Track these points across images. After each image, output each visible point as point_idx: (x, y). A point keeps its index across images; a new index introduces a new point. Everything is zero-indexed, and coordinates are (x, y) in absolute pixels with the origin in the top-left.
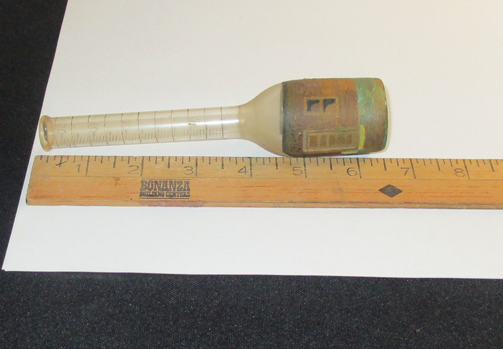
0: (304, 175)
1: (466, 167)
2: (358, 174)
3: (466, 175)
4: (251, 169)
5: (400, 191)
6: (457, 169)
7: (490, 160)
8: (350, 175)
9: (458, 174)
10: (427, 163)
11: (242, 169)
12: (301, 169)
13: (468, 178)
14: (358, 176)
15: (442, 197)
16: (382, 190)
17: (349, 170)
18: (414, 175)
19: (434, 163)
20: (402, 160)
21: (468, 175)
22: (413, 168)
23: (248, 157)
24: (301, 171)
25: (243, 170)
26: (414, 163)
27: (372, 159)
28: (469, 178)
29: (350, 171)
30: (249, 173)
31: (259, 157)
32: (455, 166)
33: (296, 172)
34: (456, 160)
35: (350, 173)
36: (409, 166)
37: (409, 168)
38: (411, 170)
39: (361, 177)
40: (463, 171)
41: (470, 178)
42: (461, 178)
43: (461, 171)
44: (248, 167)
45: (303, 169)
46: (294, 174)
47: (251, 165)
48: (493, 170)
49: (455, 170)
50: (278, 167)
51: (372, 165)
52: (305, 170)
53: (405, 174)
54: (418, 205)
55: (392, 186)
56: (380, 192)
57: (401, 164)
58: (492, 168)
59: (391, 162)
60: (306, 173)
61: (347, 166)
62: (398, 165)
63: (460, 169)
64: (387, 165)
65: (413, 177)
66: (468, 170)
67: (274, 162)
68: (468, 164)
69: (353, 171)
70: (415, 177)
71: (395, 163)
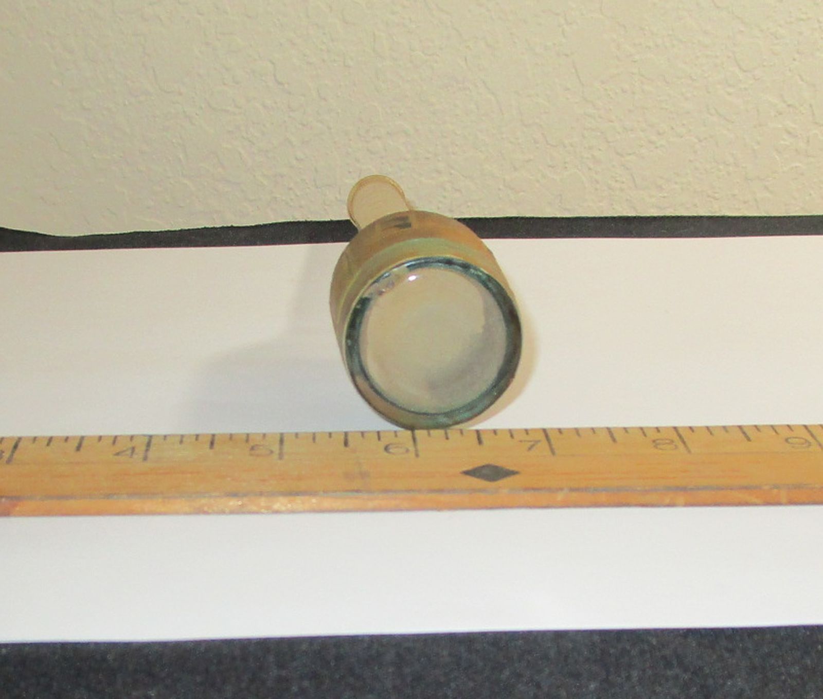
0: (276, 456)
1: (680, 437)
2: (411, 451)
3: (681, 446)
4: (147, 451)
5: (512, 473)
6: (658, 440)
7: (740, 427)
8: (392, 454)
9: (659, 447)
10: (582, 433)
11: (124, 451)
12: (270, 448)
13: (683, 452)
14: (411, 455)
15: (620, 479)
16: (470, 473)
17: (391, 446)
18: (552, 450)
19: (603, 434)
20: (524, 432)
21: (687, 448)
22: (548, 441)
23: (144, 436)
24: (269, 450)
25: (128, 453)
26: (553, 435)
27: (448, 431)
28: (689, 451)
29: (391, 448)
31: (170, 435)
32: (655, 435)
33: (257, 452)
35: (391, 450)
37: (539, 441)
38: (544, 443)
39: (417, 456)
40: (672, 441)
41: (694, 451)
42: (669, 452)
43: (668, 442)
44: (140, 449)
45: (276, 448)
46: (251, 455)
47: (149, 444)
48: (749, 439)
49: (654, 441)
50: (215, 445)
51: (447, 438)
52: (281, 449)
53: (530, 449)
54: (560, 496)
55: (495, 466)
56: (463, 475)
57: (521, 436)
58: (747, 436)
59: (495, 434)
60: (281, 453)
61: (385, 442)
62: (512, 437)
63: (666, 439)
64: (484, 437)
65: (548, 453)
66: (687, 441)
67: (206, 439)
68: (685, 433)
69: (401, 447)
70: (554, 453)
71: (504, 435)
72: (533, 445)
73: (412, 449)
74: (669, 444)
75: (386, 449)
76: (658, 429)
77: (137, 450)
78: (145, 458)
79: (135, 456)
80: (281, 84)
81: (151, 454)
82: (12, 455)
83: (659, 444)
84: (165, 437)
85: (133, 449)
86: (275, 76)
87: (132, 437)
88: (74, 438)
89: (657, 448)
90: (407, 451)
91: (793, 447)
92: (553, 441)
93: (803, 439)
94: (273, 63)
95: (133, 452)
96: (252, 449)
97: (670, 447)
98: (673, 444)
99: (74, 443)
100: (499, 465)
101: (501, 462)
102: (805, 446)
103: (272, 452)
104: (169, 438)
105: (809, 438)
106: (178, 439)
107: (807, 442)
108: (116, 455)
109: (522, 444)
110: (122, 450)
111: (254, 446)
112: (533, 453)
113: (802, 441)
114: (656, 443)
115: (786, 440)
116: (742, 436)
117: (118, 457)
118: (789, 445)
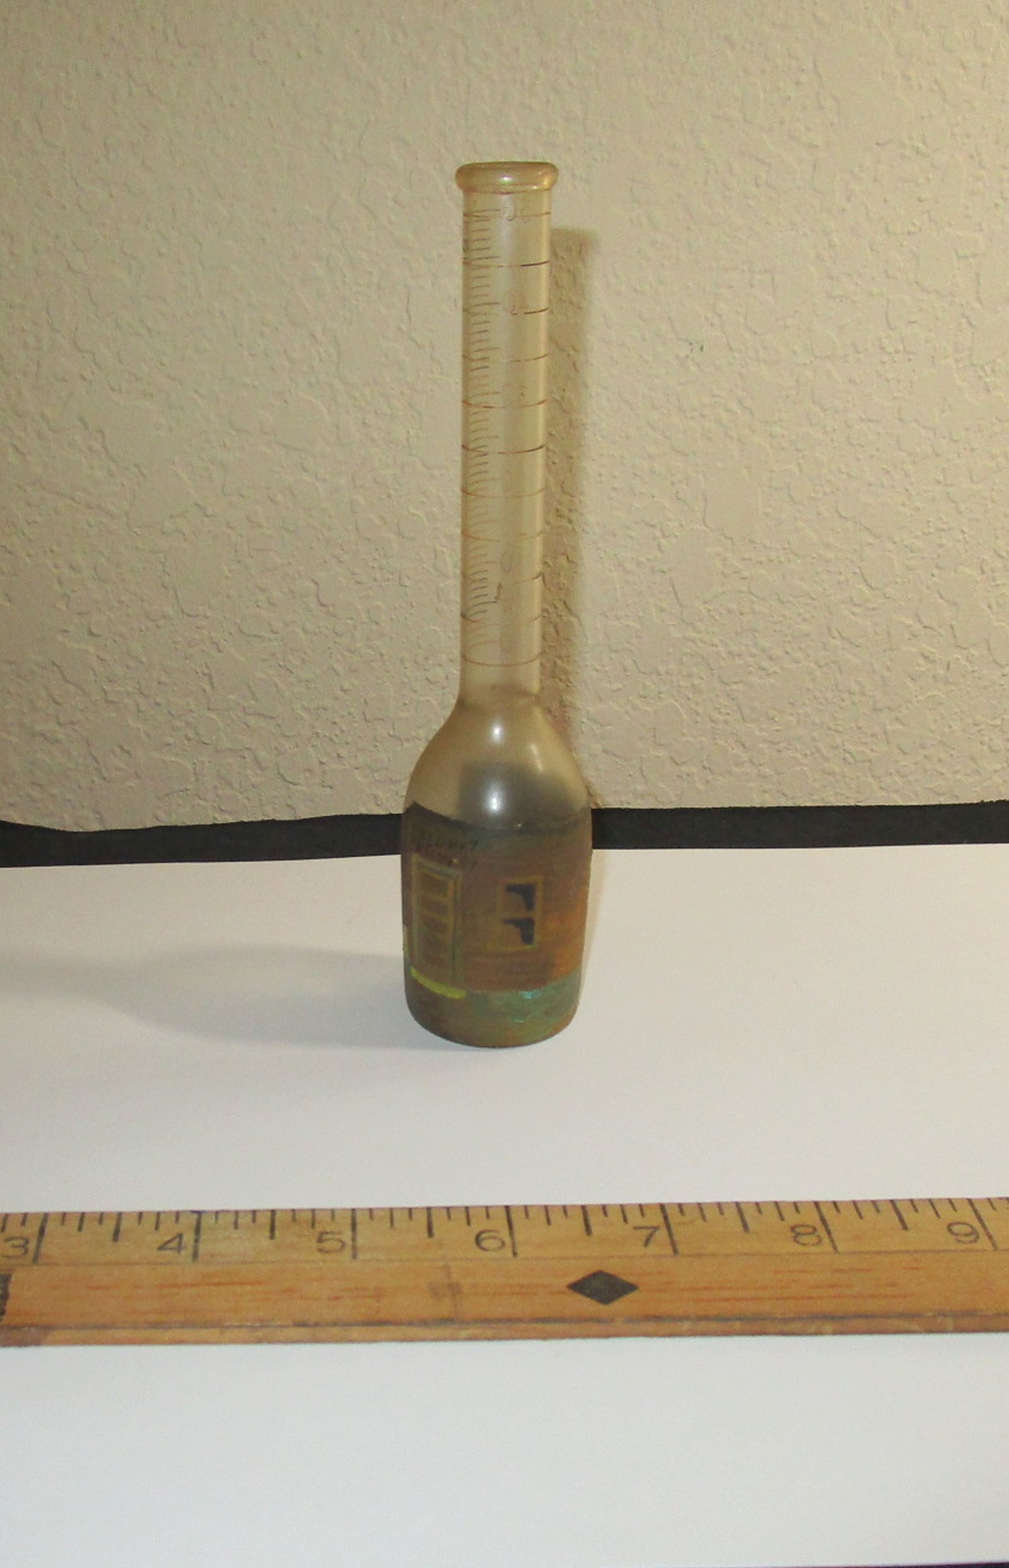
0: (348, 1252)
1: (823, 1220)
2: (506, 1245)
3: (826, 1240)
4: (196, 1241)
5: (629, 1288)
6: (799, 1226)
7: (893, 1202)
8: (483, 1249)
9: (802, 1239)
10: (707, 1213)
11: (169, 1242)
12: (340, 1237)
13: (831, 1249)
14: (508, 1253)
15: (756, 1299)
16: (578, 1287)
17: (483, 1235)
18: (673, 1244)
19: (731, 1214)
20: (638, 1209)
21: (832, 1241)
22: (668, 1226)
23: (194, 1212)
24: (340, 1241)
25: (174, 1244)
26: (673, 1215)
27: (549, 1209)
28: (835, 1248)
29: (485, 1239)
30: (189, 1251)
31: (223, 1211)
32: (791, 1218)
33: (327, 1245)
35: (485, 1244)
36: (658, 1220)
37: (656, 1228)
38: (662, 1234)
39: (515, 1254)
40: (815, 1229)
41: (840, 1248)
42: (813, 1249)
43: (809, 1230)
44: (189, 1238)
45: (347, 1236)
46: (321, 1250)
47: (198, 1230)
48: (905, 1228)
49: (793, 1229)
50: (277, 1233)
51: (549, 1221)
52: (354, 1240)
53: (647, 1242)
54: (686, 1325)
55: (609, 1276)
56: (571, 1291)
57: (635, 1219)
58: (902, 1220)
59: (605, 1213)
60: (354, 1248)
61: (476, 1228)
62: (625, 1220)
63: (807, 1226)
64: (592, 1220)
65: (669, 1250)
66: (832, 1228)
67: (265, 1220)
68: (829, 1214)
69: (494, 1238)
70: (675, 1251)
71: (616, 1217)
72: (651, 1235)
73: (507, 1240)
74: (811, 1233)
75: (478, 1240)
76: (796, 1205)
77: (185, 1238)
78: (195, 1255)
79: (183, 1253)
80: (322, 605)
81: (202, 1248)
82: (38, 1247)
83: (799, 1234)
84: (217, 1213)
85: (180, 1236)
86: (317, 596)
87: (178, 1215)
88: (110, 1214)
89: (797, 1242)
90: (503, 1243)
91: (959, 1241)
92: (673, 1227)
93: (967, 1224)
94: (316, 583)
95: (180, 1243)
96: (320, 1240)
97: (813, 1239)
98: (817, 1233)
99: (110, 1225)
100: (612, 1273)
101: (613, 1267)
102: (972, 1238)
103: (343, 1244)
104: (221, 1216)
105: (976, 1224)
106: (232, 1218)
107: (974, 1232)
108: (161, 1248)
109: (639, 1231)
110: (167, 1239)
111: (322, 1234)
112: (652, 1249)
113: (968, 1230)
114: (796, 1232)
115: (949, 1227)
116: (897, 1219)
117: (163, 1252)
118: (952, 1237)
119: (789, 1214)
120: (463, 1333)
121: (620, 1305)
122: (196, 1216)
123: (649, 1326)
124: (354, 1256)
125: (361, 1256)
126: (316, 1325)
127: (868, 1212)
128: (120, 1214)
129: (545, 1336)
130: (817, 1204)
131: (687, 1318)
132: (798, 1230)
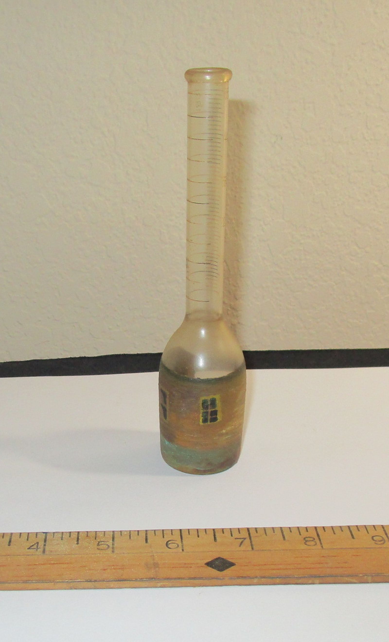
0: (110, 550)
1: (318, 535)
2: (179, 546)
3: (318, 543)
4: (45, 545)
5: (232, 564)
6: (307, 537)
7: (349, 527)
8: (169, 548)
9: (308, 543)
10: (268, 532)
11: (33, 546)
12: (107, 543)
13: (320, 547)
14: (180, 549)
15: (286, 569)
16: (209, 564)
17: (169, 542)
18: (252, 545)
19: (279, 533)
20: (238, 530)
21: (321, 544)
22: (250, 538)
23: (44, 533)
24: (107, 545)
25: (35, 547)
26: (253, 533)
27: (199, 530)
28: (322, 547)
29: (170, 544)
30: (41, 550)
31: (56, 532)
32: (304, 534)
33: (101, 547)
34: (306, 528)
35: (170, 546)
36: (246, 535)
37: (245, 539)
38: (248, 540)
39: (183, 550)
40: (314, 539)
41: (325, 547)
42: (312, 547)
43: (311, 539)
44: (41, 543)
45: (110, 543)
46: (98, 549)
47: (45, 541)
48: (353, 538)
49: (305, 538)
50: (80, 542)
51: (198, 536)
52: (113, 544)
53: (241, 544)
54: (255, 581)
55: (223, 559)
56: (206, 566)
57: (236, 534)
58: (352, 535)
59: (223, 532)
60: (113, 548)
61: (166, 539)
62: (232, 535)
63: (311, 537)
64: (217, 535)
65: (250, 549)
66: (321, 538)
67: (75, 536)
68: (320, 532)
69: (174, 543)
70: (252, 548)
71: (227, 534)
72: (242, 542)
73: (180, 544)
74: (312, 541)
75: (167, 544)
77: (40, 544)
78: (44, 551)
79: (39, 550)
81: (47, 548)
83: (307, 541)
84: (54, 533)
85: (38, 543)
87: (37, 534)
88: (7, 534)
89: (306, 544)
91: (376, 543)
92: (252, 539)
93: (381, 537)
95: (37, 546)
96: (98, 545)
97: (313, 543)
98: (315, 541)
99: (7, 539)
100: (224, 558)
101: (226, 556)
102: (383, 541)
103: (109, 546)
104: (56, 534)
105: (384, 536)
106: (60, 536)
107: (383, 539)
108: (29, 549)
109: (237, 540)
110: (32, 544)
111: (99, 542)
112: (243, 548)
113: (381, 538)
114: (306, 540)
115: (373, 537)
116: (349, 534)
117: (29, 550)
118: (374, 542)
119: (303, 532)
120: (159, 584)
121: (227, 572)
122: (44, 534)
123: (239, 581)
124: (113, 552)
125: (116, 551)
126: (95, 581)
127: (337, 531)
128: (12, 534)
129: (194, 586)
130: (316, 528)
131: (256, 577)
132: (306, 539)
